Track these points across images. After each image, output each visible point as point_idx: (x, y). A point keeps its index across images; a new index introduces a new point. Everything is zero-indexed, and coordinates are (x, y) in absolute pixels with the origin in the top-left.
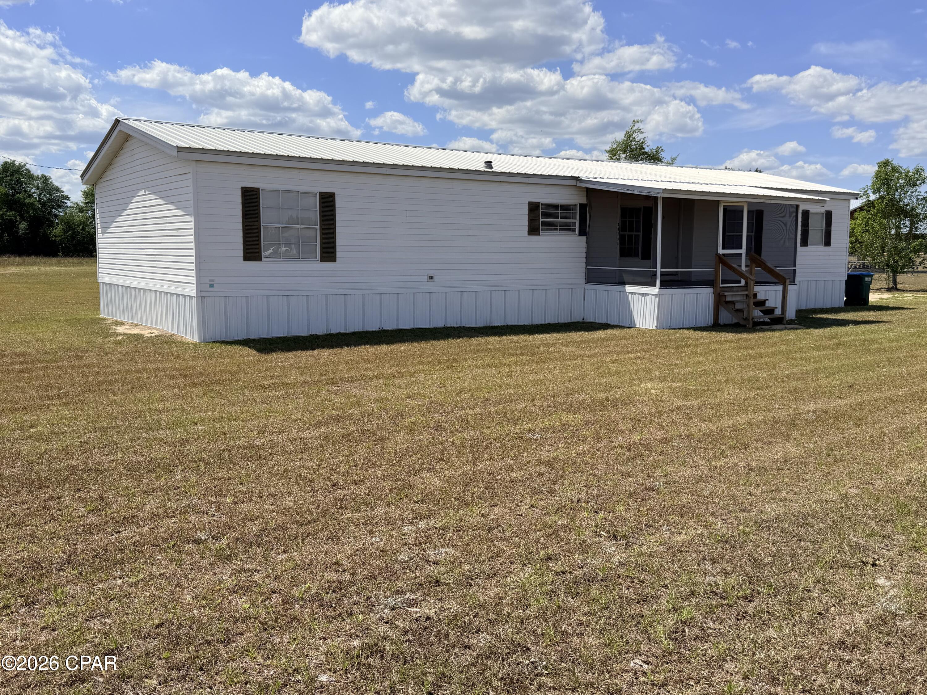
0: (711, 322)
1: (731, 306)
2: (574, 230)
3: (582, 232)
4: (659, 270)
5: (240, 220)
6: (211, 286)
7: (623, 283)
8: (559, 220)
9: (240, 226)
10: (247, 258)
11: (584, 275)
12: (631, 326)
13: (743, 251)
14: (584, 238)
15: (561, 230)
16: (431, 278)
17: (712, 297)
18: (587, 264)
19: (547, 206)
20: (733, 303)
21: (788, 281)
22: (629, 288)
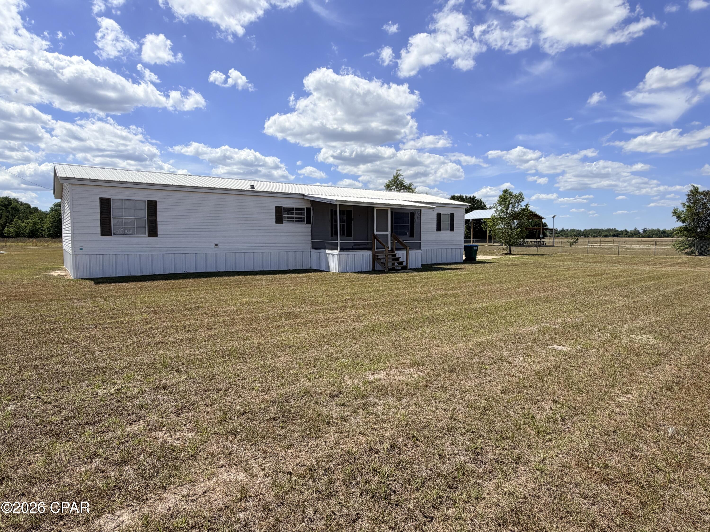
0: (371, 269)
1: (379, 261)
2: (304, 221)
3: (308, 222)
4: (339, 242)
5: (99, 215)
6: (81, 249)
7: (325, 249)
8: (294, 216)
9: (99, 218)
10: (103, 234)
11: (310, 245)
12: (329, 271)
13: (389, 233)
14: (310, 226)
15: (296, 221)
16: (216, 245)
17: (371, 256)
18: (312, 239)
19: (286, 209)
20: (380, 259)
21: (408, 248)
22: (328, 251)
